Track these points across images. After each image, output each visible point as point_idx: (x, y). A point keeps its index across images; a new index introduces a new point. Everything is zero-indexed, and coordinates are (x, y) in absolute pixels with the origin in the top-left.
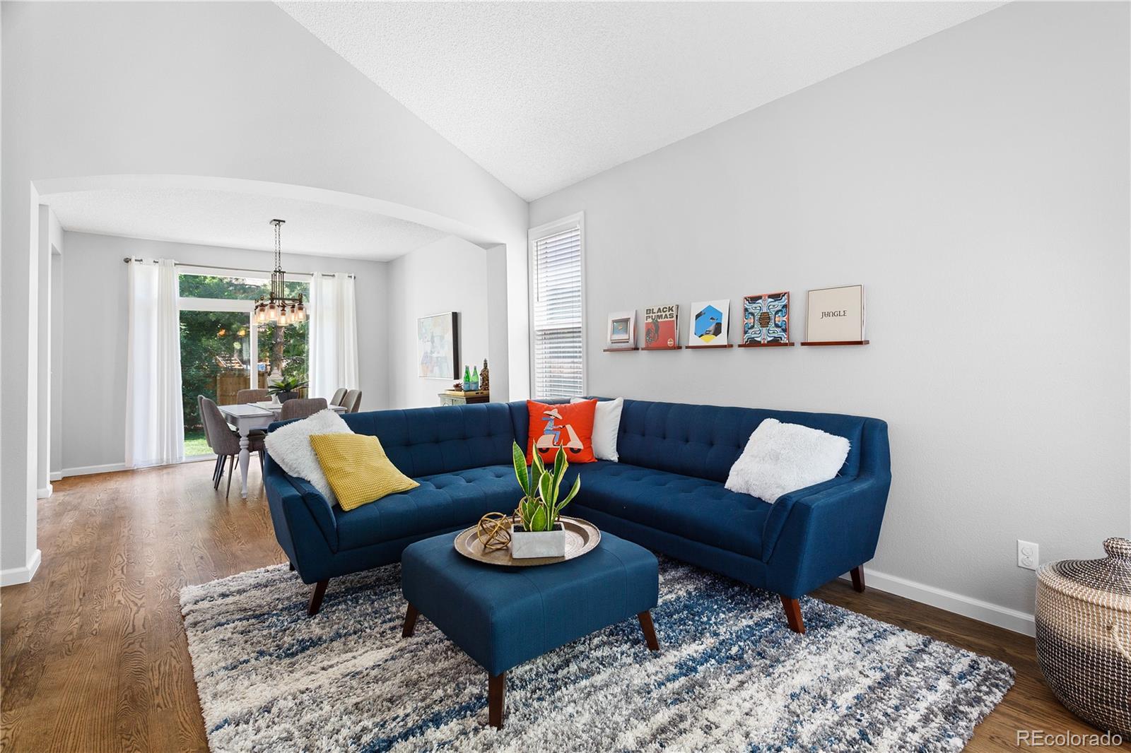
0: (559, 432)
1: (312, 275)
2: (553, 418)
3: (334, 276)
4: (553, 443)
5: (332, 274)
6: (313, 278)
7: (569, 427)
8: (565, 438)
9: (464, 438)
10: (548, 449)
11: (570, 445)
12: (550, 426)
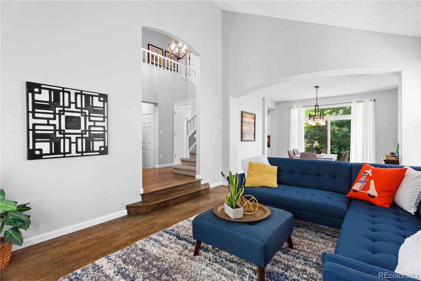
0: (366, 183)
1: (352, 102)
2: (367, 174)
3: (363, 101)
4: (360, 188)
5: (362, 101)
6: (352, 104)
7: (372, 182)
8: (367, 187)
9: (318, 175)
10: (357, 191)
11: (368, 192)
12: (363, 179)
